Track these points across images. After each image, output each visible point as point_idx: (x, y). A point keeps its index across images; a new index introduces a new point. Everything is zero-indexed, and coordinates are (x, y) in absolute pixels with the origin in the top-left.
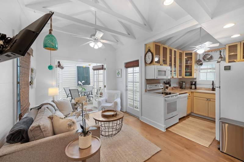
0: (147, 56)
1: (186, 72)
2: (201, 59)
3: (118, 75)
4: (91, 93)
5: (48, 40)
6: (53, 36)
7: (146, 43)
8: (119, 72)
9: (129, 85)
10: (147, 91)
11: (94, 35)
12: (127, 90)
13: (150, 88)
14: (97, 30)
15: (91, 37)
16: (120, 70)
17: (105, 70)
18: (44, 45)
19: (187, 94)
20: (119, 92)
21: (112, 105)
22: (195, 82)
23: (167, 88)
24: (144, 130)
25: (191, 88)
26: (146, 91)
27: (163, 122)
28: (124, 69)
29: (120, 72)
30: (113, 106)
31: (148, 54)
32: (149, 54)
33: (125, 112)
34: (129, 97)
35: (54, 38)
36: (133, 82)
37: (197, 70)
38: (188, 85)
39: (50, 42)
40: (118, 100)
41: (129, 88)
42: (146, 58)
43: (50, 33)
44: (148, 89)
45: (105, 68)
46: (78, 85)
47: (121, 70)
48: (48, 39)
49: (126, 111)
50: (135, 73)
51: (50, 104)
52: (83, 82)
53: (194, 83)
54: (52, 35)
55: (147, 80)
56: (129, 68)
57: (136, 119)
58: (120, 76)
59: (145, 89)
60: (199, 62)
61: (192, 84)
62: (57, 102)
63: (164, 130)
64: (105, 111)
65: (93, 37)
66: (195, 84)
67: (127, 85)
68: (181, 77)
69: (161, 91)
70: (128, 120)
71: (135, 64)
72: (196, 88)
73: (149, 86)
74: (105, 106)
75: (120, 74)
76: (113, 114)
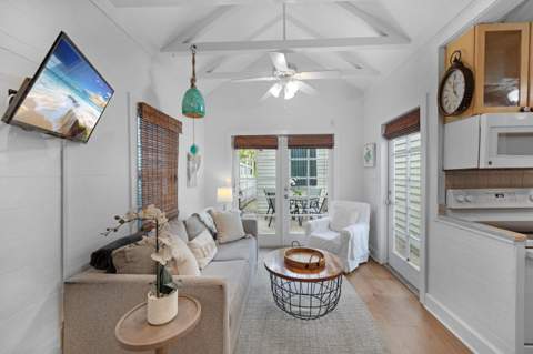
0: (447, 86)
3: (367, 162)
8: (368, 154)
10: (450, 212)
12: (389, 203)
13: (460, 202)
16: (371, 148)
26: (442, 211)
28: (383, 144)
29: (371, 153)
30: (338, 243)
31: (451, 79)
32: (458, 78)
33: (382, 265)
42: (445, 93)
43: (193, 85)
47: (375, 145)
49: (387, 264)
54: (195, 89)
55: (448, 173)
58: (371, 161)
59: (441, 205)
67: (390, 189)
73: (455, 195)
74: (319, 238)
75: (372, 157)
76: (308, 261)
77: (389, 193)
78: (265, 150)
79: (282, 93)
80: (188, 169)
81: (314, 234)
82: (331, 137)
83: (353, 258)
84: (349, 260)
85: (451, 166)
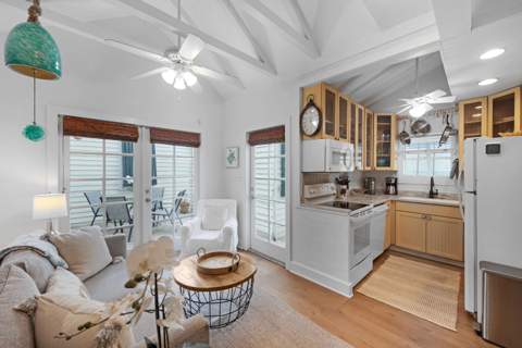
0: (305, 116)
1: (378, 158)
2: (408, 130)
3: (231, 162)
4: (159, 205)
5: (25, 41)
6: (44, 31)
7: (303, 85)
8: (232, 155)
9: (257, 187)
10: (306, 201)
11: (176, 50)
12: (252, 198)
13: (311, 193)
14: (182, 39)
15: (166, 56)
16: (234, 150)
18: (6, 56)
19: (385, 207)
20: (232, 203)
21: (220, 237)
22: (396, 179)
23: (343, 192)
24: (304, 297)
25: (387, 193)
26: (302, 201)
27: (347, 274)
28: (246, 148)
29: (236, 155)
30: (222, 240)
31: (308, 112)
32: (312, 113)
33: (248, 251)
34: (260, 214)
35: (45, 37)
36: (268, 179)
37: (398, 155)
38: (381, 187)
39: (29, 47)
40: (233, 224)
41: (256, 193)
42: (304, 120)
43: (33, 19)
44: (307, 195)
46: (126, 184)
47: (239, 149)
48: (24, 37)
49: (251, 249)
51: (33, 249)
53: (393, 182)
54: (41, 28)
55: (305, 174)
56: (257, 147)
57: (277, 267)
58: (235, 163)
59: (301, 197)
60: (404, 138)
61: (388, 185)
62: (60, 238)
63: (349, 295)
64: (205, 257)
65: (171, 55)
66: (395, 185)
67: (252, 186)
68: (369, 168)
69: (332, 199)
71: (275, 135)
72: (396, 193)
73: (309, 189)
75: (236, 158)
77: (251, 189)
78: (84, 139)
81: (192, 237)
82: (197, 136)
85: (307, 169)
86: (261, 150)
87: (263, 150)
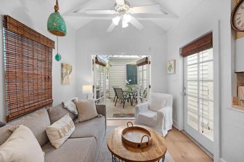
3: (170, 71)
8: (171, 66)
9: (189, 87)
12: (184, 94)
16: (172, 62)
17: (150, 63)
20: (169, 97)
26: (236, 102)
28: (179, 60)
29: (173, 66)
33: (181, 131)
36: (198, 81)
39: (51, 22)
41: (189, 91)
43: (56, 11)
45: (150, 62)
47: (175, 61)
49: (184, 130)
50: (203, 62)
52: (130, 80)
56: (189, 57)
57: (205, 156)
58: (172, 71)
59: (234, 98)
67: (185, 86)
70: (185, 153)
74: (144, 116)
75: (173, 68)
76: (140, 142)
77: (184, 88)
79: (121, 22)
80: (62, 73)
83: (165, 129)
84: (163, 130)
86: (192, 59)
87: (193, 58)
